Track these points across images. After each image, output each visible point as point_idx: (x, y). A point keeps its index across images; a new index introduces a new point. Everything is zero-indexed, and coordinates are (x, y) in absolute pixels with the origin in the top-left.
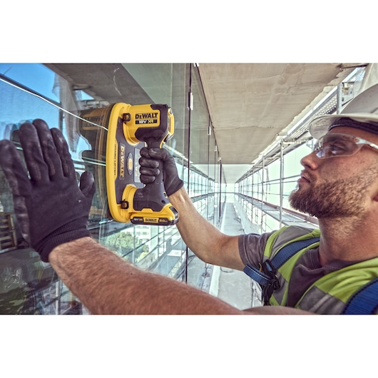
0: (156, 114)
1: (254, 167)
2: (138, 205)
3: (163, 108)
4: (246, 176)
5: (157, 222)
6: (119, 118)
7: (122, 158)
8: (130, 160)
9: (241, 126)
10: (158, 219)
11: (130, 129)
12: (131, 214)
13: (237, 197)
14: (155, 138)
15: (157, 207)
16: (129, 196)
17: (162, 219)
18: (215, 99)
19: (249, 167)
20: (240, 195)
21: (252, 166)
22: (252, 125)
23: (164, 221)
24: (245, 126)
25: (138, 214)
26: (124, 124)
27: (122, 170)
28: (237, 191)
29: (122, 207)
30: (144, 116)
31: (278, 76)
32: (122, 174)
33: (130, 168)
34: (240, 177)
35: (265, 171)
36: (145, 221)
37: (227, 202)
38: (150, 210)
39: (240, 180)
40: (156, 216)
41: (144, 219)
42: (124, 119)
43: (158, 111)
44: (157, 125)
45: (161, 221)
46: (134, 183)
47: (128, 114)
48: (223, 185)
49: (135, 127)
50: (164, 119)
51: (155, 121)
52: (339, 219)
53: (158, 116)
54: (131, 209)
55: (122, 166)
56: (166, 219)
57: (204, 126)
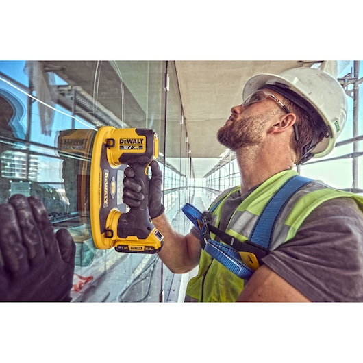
0: (142, 140)
1: (221, 162)
2: (123, 232)
3: (148, 134)
4: (214, 170)
5: (143, 250)
6: (103, 144)
7: (106, 184)
8: (113, 184)
9: (211, 118)
10: (143, 247)
11: (114, 154)
12: (115, 242)
13: (204, 190)
14: (140, 163)
15: (143, 235)
16: (112, 223)
17: (148, 247)
18: (187, 88)
19: (217, 161)
20: (207, 189)
21: (218, 160)
22: (221, 117)
23: (150, 249)
24: (215, 118)
25: (123, 242)
26: (108, 149)
27: (106, 197)
28: (205, 186)
29: (106, 236)
30: (130, 141)
31: (246, 68)
32: (106, 202)
33: (113, 192)
34: (208, 172)
35: (231, 165)
36: (130, 249)
37: (195, 196)
38: (135, 238)
39: (208, 174)
40: (142, 244)
41: (130, 247)
42: (108, 144)
43: (144, 137)
44: (143, 151)
45: (147, 249)
46: (117, 206)
47: (113, 140)
48: (192, 179)
49: (119, 152)
50: (150, 144)
51: (141, 147)
52: (248, 148)
53: (144, 142)
54: (115, 237)
55: (106, 192)
56: (152, 247)
57: (177, 116)
